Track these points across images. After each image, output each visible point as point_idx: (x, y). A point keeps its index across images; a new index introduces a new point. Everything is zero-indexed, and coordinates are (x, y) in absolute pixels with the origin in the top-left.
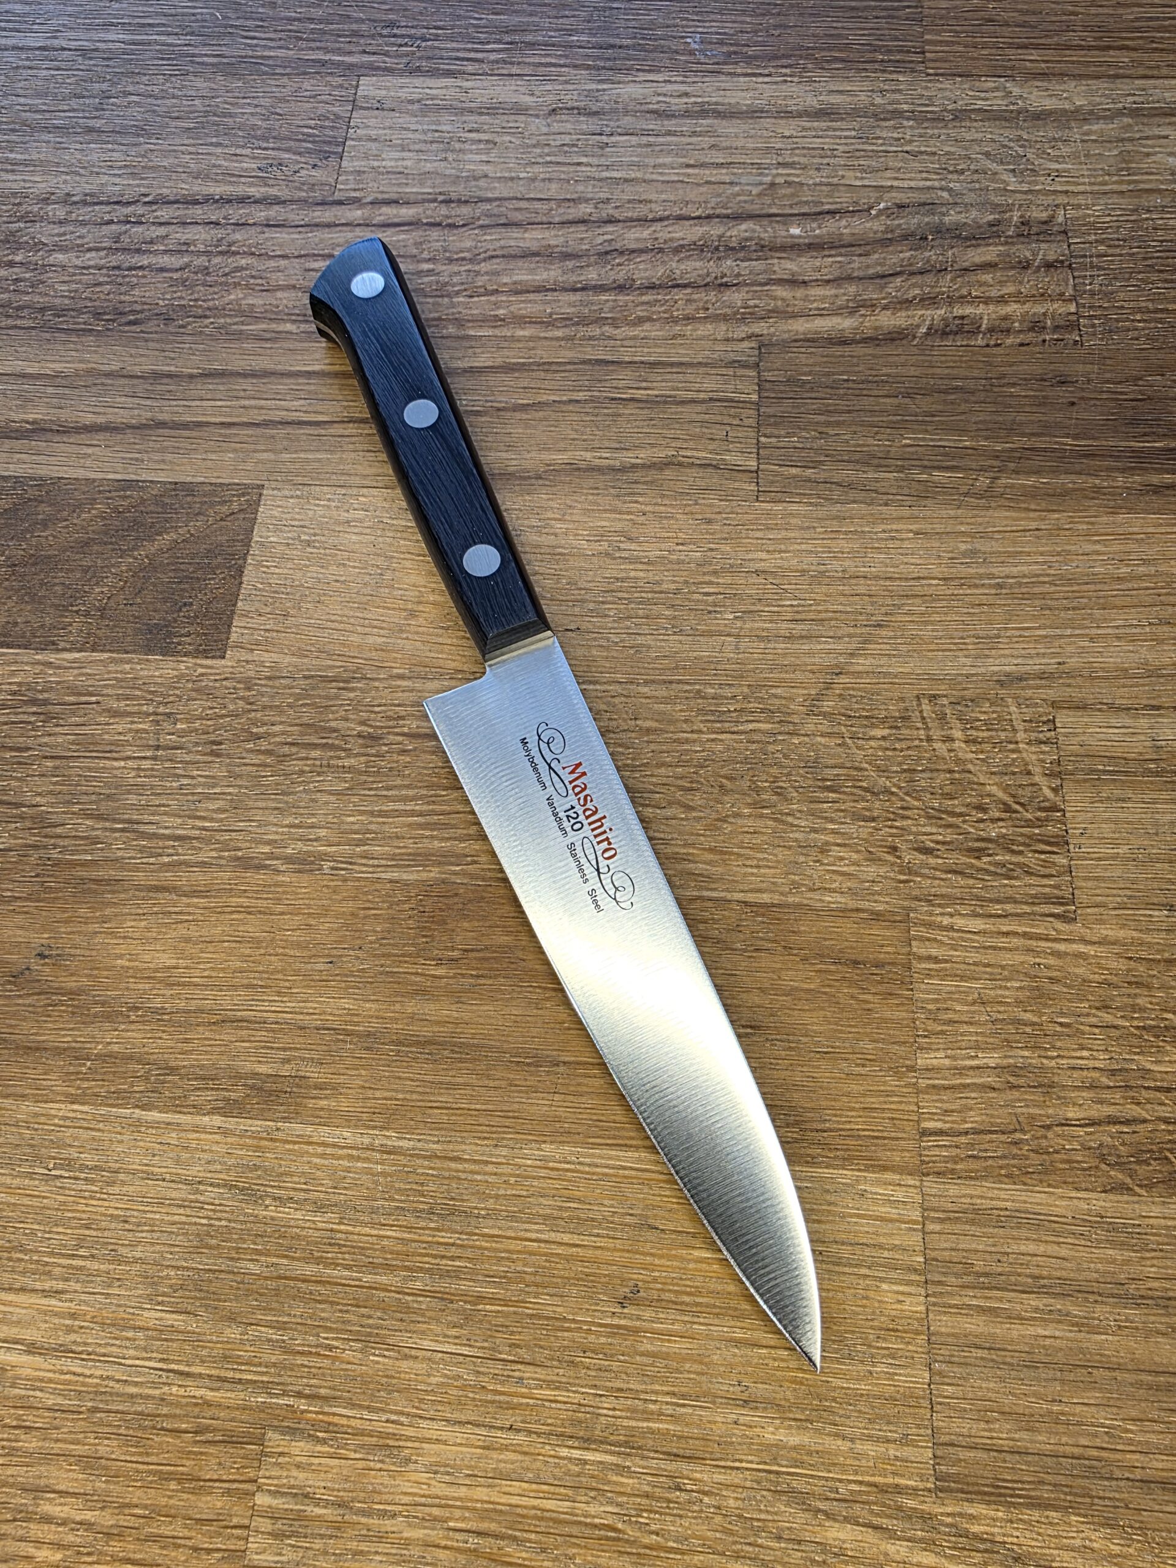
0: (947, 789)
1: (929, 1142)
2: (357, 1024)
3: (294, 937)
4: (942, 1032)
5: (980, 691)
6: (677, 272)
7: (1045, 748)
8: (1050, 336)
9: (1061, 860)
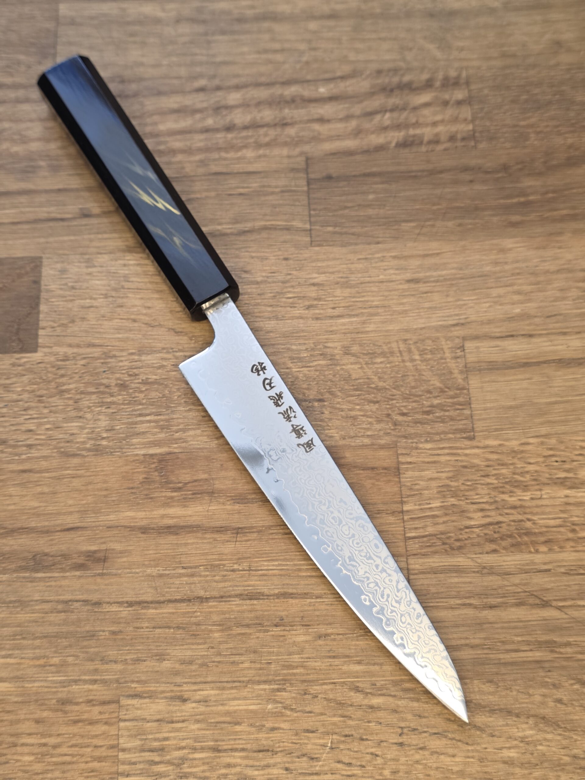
0: (413, 384)
1: (411, 542)
2: (136, 522)
3: (99, 486)
4: (414, 495)
5: (427, 335)
6: (258, 118)
7: (459, 360)
8: (459, 144)
9: (467, 412)
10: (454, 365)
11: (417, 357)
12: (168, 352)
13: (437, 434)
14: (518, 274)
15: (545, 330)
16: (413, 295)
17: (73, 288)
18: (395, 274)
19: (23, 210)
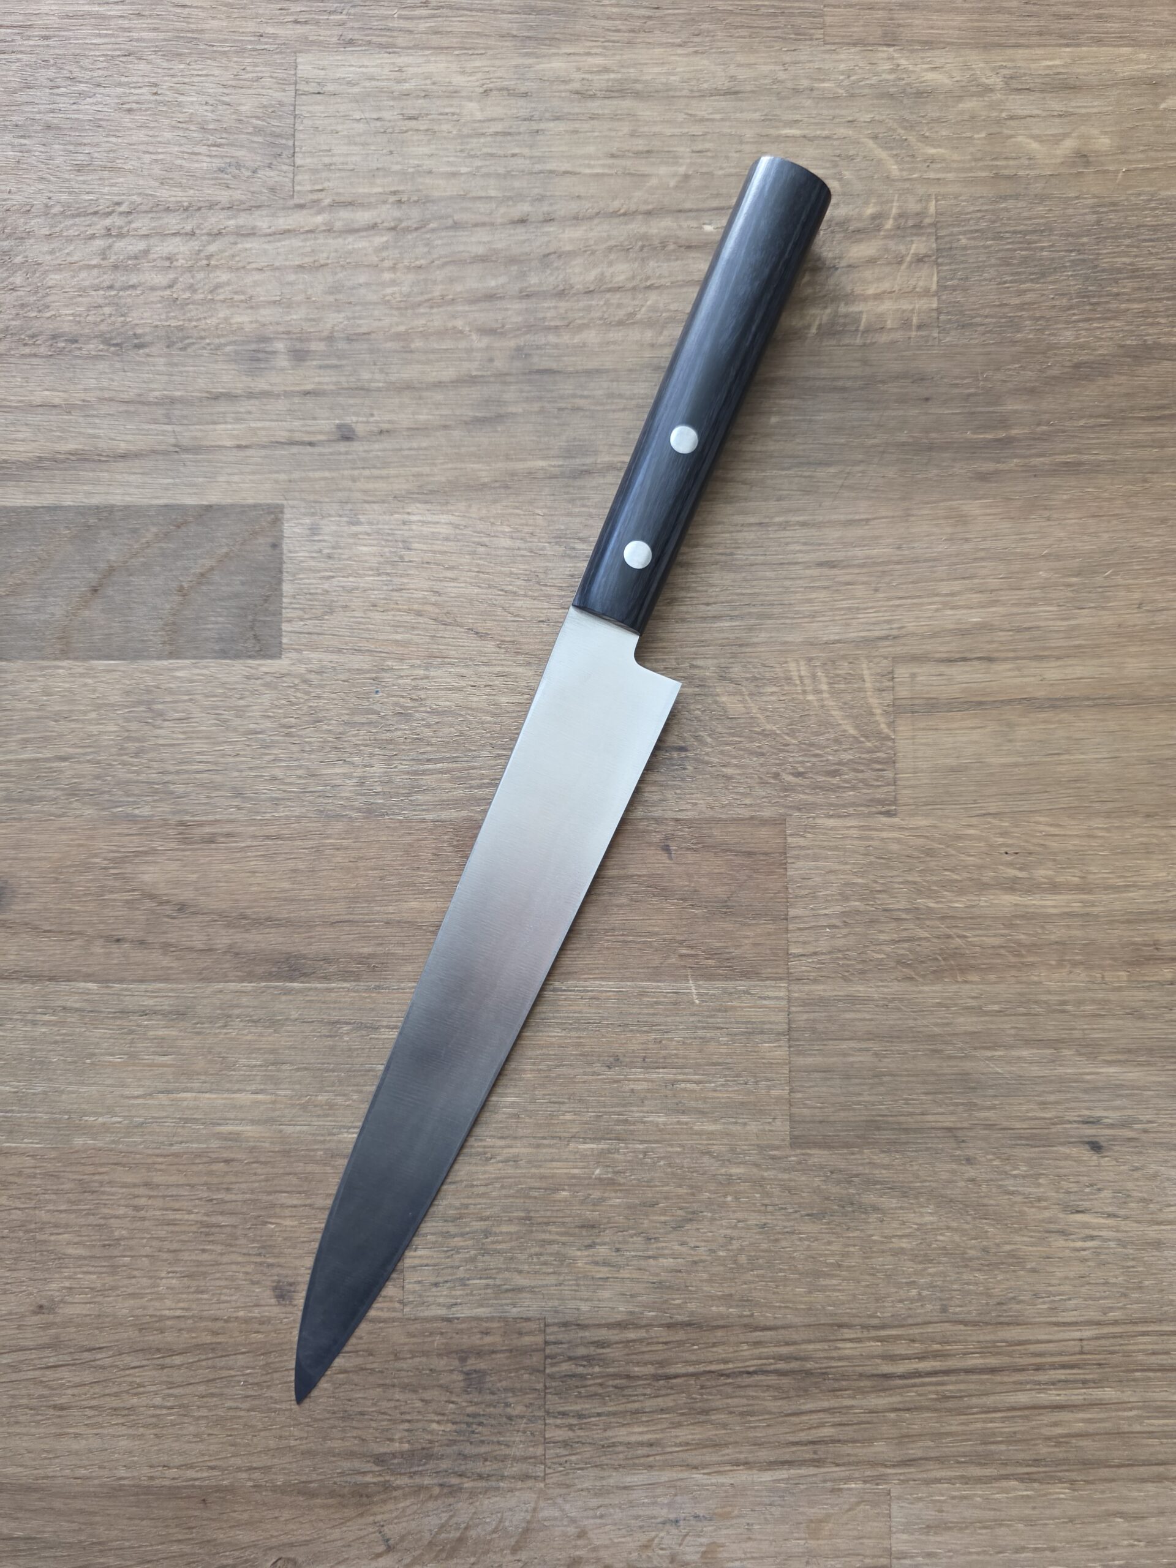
0: (815, 729)
3: (373, 863)
4: (805, 895)
5: (842, 653)
6: (608, 275)
7: (884, 694)
8: (913, 334)
9: (889, 774)
10: (877, 701)
11: (825, 687)
12: (467, 666)
13: (844, 806)
14: (982, 559)
15: (1014, 651)
16: (825, 588)
17: (330, 557)
18: (800, 551)
19: (253, 425)
